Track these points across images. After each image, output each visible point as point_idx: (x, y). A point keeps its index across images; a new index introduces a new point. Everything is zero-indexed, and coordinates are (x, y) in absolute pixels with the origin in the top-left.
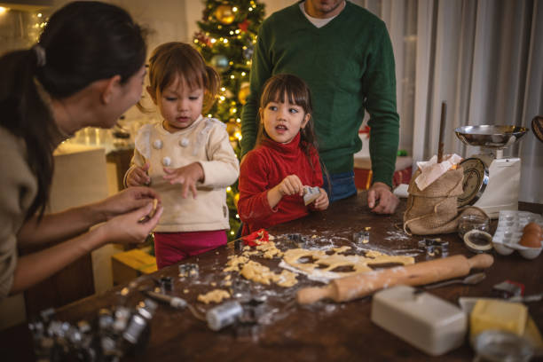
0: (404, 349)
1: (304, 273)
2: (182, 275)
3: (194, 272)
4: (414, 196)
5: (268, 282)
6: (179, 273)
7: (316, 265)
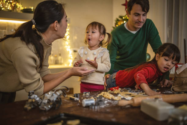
0: (147, 117)
1: (125, 97)
2: (84, 95)
3: (88, 94)
4: (176, 77)
5: (111, 99)
6: (83, 94)
7: (131, 96)
